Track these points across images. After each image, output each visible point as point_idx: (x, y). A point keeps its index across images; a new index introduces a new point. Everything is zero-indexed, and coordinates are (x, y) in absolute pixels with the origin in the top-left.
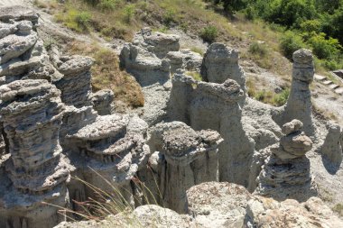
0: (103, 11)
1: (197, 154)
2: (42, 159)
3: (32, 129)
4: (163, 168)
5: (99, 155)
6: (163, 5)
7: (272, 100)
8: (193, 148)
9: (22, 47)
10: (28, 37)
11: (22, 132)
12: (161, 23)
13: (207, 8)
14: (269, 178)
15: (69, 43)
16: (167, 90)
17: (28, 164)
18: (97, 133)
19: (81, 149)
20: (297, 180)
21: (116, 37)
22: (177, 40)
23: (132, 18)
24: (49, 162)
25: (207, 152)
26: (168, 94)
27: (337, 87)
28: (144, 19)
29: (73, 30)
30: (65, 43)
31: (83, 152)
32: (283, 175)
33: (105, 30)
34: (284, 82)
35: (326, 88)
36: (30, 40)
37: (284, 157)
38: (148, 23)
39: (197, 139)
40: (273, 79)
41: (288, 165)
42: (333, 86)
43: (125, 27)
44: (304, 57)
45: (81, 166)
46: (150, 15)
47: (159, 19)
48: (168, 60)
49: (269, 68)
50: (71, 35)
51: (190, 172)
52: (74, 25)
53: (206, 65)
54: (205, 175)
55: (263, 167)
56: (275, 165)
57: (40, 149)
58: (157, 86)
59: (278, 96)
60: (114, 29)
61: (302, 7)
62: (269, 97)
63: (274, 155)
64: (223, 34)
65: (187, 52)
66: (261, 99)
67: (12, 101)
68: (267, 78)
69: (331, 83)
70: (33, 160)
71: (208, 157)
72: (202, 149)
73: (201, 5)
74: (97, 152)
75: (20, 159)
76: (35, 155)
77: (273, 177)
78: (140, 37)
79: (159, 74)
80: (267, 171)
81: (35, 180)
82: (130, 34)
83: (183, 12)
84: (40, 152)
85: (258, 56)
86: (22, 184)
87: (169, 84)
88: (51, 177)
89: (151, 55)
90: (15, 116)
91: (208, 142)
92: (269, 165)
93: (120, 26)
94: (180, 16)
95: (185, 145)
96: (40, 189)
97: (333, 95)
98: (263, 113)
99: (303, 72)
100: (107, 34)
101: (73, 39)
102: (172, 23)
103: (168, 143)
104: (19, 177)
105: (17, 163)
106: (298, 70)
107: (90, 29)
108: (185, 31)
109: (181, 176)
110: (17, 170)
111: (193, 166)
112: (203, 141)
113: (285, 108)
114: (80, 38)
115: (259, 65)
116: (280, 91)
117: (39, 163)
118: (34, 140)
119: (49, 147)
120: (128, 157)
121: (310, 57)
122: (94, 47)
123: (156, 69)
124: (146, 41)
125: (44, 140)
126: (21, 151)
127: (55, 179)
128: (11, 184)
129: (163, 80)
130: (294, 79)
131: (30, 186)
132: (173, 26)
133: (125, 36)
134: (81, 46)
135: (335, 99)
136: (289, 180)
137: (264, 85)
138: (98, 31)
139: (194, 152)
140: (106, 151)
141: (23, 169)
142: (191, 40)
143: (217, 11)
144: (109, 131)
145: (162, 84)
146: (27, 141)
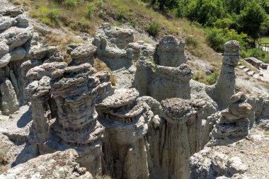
0: (68, 9)
1: (190, 116)
2: (86, 121)
3: (79, 98)
4: (164, 126)
5: (121, 118)
6: (115, 4)
7: (205, 80)
8: (188, 111)
9: (25, 37)
10: (27, 29)
11: (72, 101)
12: (114, 19)
13: (148, 7)
14: (220, 133)
15: (47, 35)
16: (131, 73)
17: (76, 125)
18: (119, 101)
19: (105, 114)
20: (240, 133)
21: (82, 31)
22: (132, 34)
23: (92, 15)
24: (90, 123)
25: (196, 114)
26: (132, 76)
27: (249, 70)
28: (101, 16)
29: (47, 24)
30: (44, 35)
31: (107, 116)
32: (230, 130)
33: (72, 25)
34: (212, 67)
35: (241, 71)
36: (30, 32)
37: (231, 118)
38: (104, 19)
39: (190, 104)
40: (204, 65)
41: (234, 124)
42: (246, 70)
43: (88, 22)
44: (233, 47)
45: (108, 126)
46: (105, 13)
47: (112, 16)
48: (131, 49)
49: (200, 56)
50: (47, 29)
51: (185, 128)
52: (48, 21)
53: (158, 54)
54: (194, 130)
55: (214, 126)
56: (224, 124)
57: (85, 113)
58: (123, 70)
59: (209, 77)
60: (79, 24)
61: (214, 8)
62: (202, 78)
63: (224, 117)
64: (164, 29)
65: (142, 44)
66: (197, 79)
67: (61, 78)
68: (199, 63)
69: (245, 68)
70: (79, 122)
71: (197, 117)
72: (195, 112)
73: (142, 5)
74: (120, 116)
75: (68, 121)
76: (81, 118)
77: (223, 132)
78: (102, 31)
79: (125, 61)
80: (218, 128)
81: (82, 136)
82: (93, 29)
83: (131, 11)
84: (85, 116)
85: (191, 47)
86: (72, 139)
87: (133, 68)
88: (93, 134)
89: (114, 46)
90: (65, 89)
91: (198, 107)
92: (220, 124)
93: (84, 21)
94: (129, 14)
95: (183, 109)
96: (87, 142)
97: (246, 76)
98: (201, 90)
99: (231, 58)
100: (74, 29)
101: (50, 33)
102: (123, 20)
103: (170, 108)
104: (68, 135)
105: (66, 125)
106: (227, 57)
107: (61, 24)
108: (134, 27)
109: (180, 130)
110: (66, 130)
111: (187, 124)
112: (194, 106)
113: (216, 86)
114: (55, 31)
115: (193, 54)
116: (210, 74)
117: (84, 124)
118: (79, 107)
119: (90, 112)
120: (142, 119)
121: (238, 47)
122: (69, 38)
123: (122, 57)
124: (107, 34)
125: (86, 107)
126: (69, 116)
127: (96, 135)
128: (61, 140)
129: (128, 65)
130: (224, 64)
131: (79, 141)
132: (124, 22)
133: (89, 30)
134: (58, 38)
135: (248, 79)
136: (233, 134)
137: (197, 69)
138: (67, 25)
139: (189, 114)
140: (127, 114)
141: (71, 129)
142: (139, 34)
143: (155, 10)
144: (128, 100)
145: (127, 69)
146: (75, 107)
